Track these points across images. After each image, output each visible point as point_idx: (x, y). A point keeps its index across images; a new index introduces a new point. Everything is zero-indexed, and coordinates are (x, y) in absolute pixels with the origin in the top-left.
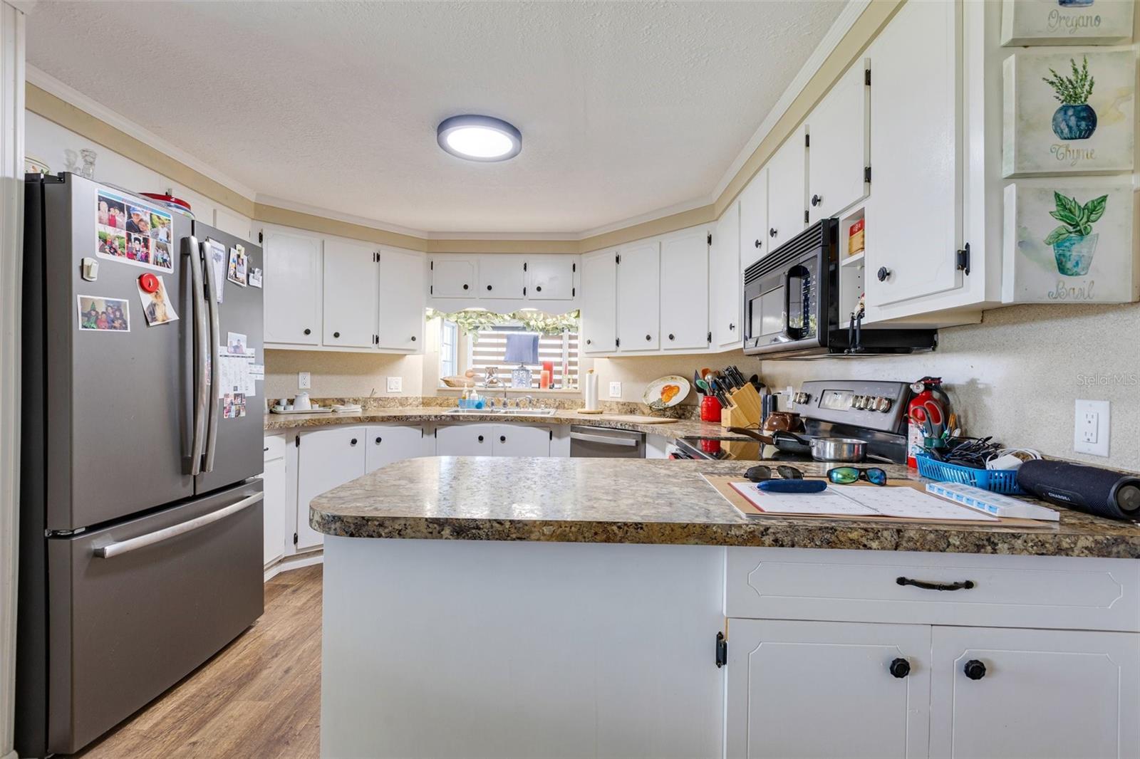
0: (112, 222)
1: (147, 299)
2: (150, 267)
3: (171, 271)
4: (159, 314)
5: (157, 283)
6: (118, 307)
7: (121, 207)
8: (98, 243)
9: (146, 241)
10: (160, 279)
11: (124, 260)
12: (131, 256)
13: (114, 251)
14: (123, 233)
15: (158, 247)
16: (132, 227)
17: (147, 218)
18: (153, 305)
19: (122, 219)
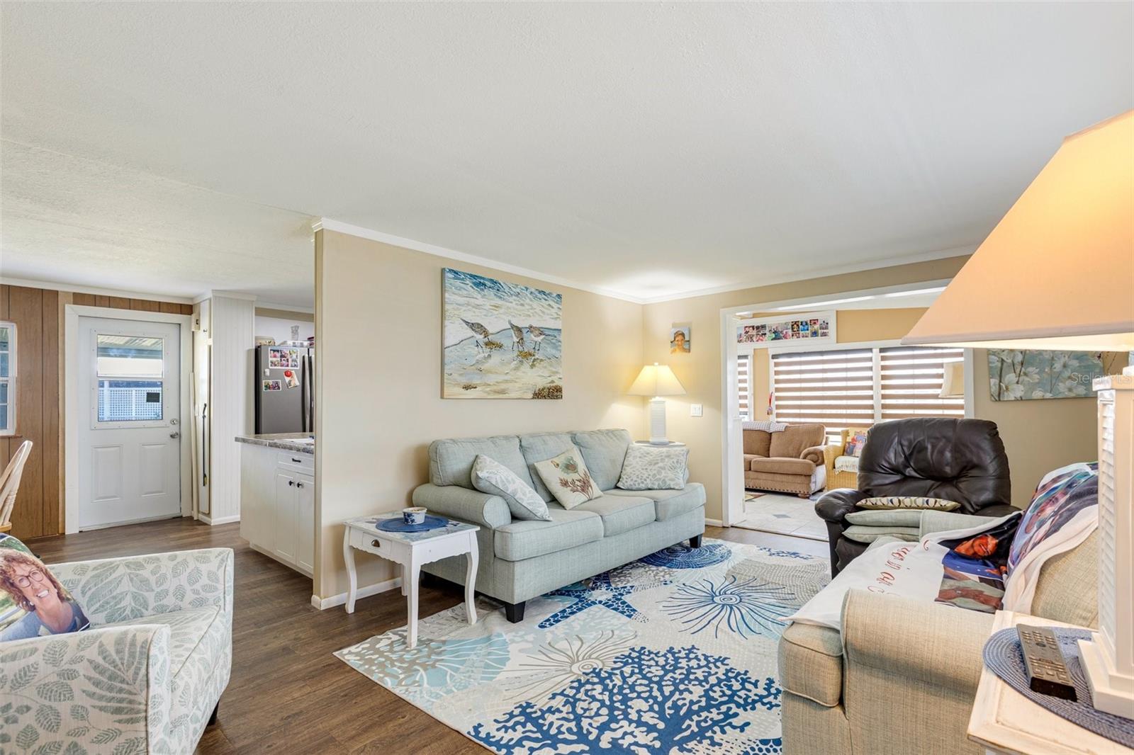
0: (275, 356)
1: (287, 379)
2: (289, 368)
3: (298, 368)
4: (292, 384)
5: (291, 373)
6: (277, 383)
7: (278, 351)
8: (270, 364)
9: (288, 360)
10: (293, 372)
11: (280, 368)
12: (282, 366)
13: (276, 365)
14: (279, 359)
15: (293, 361)
16: (282, 356)
17: (288, 352)
18: (290, 381)
19: (278, 355)
